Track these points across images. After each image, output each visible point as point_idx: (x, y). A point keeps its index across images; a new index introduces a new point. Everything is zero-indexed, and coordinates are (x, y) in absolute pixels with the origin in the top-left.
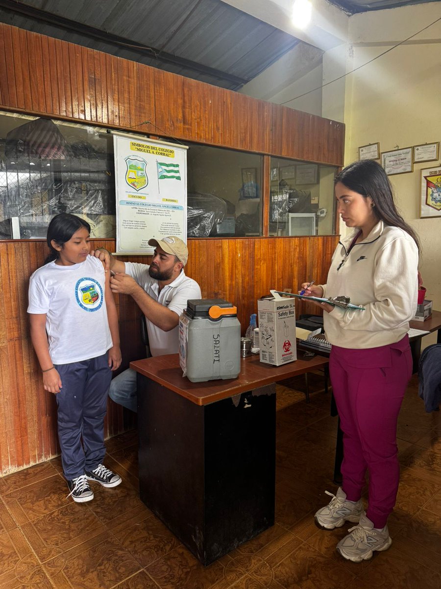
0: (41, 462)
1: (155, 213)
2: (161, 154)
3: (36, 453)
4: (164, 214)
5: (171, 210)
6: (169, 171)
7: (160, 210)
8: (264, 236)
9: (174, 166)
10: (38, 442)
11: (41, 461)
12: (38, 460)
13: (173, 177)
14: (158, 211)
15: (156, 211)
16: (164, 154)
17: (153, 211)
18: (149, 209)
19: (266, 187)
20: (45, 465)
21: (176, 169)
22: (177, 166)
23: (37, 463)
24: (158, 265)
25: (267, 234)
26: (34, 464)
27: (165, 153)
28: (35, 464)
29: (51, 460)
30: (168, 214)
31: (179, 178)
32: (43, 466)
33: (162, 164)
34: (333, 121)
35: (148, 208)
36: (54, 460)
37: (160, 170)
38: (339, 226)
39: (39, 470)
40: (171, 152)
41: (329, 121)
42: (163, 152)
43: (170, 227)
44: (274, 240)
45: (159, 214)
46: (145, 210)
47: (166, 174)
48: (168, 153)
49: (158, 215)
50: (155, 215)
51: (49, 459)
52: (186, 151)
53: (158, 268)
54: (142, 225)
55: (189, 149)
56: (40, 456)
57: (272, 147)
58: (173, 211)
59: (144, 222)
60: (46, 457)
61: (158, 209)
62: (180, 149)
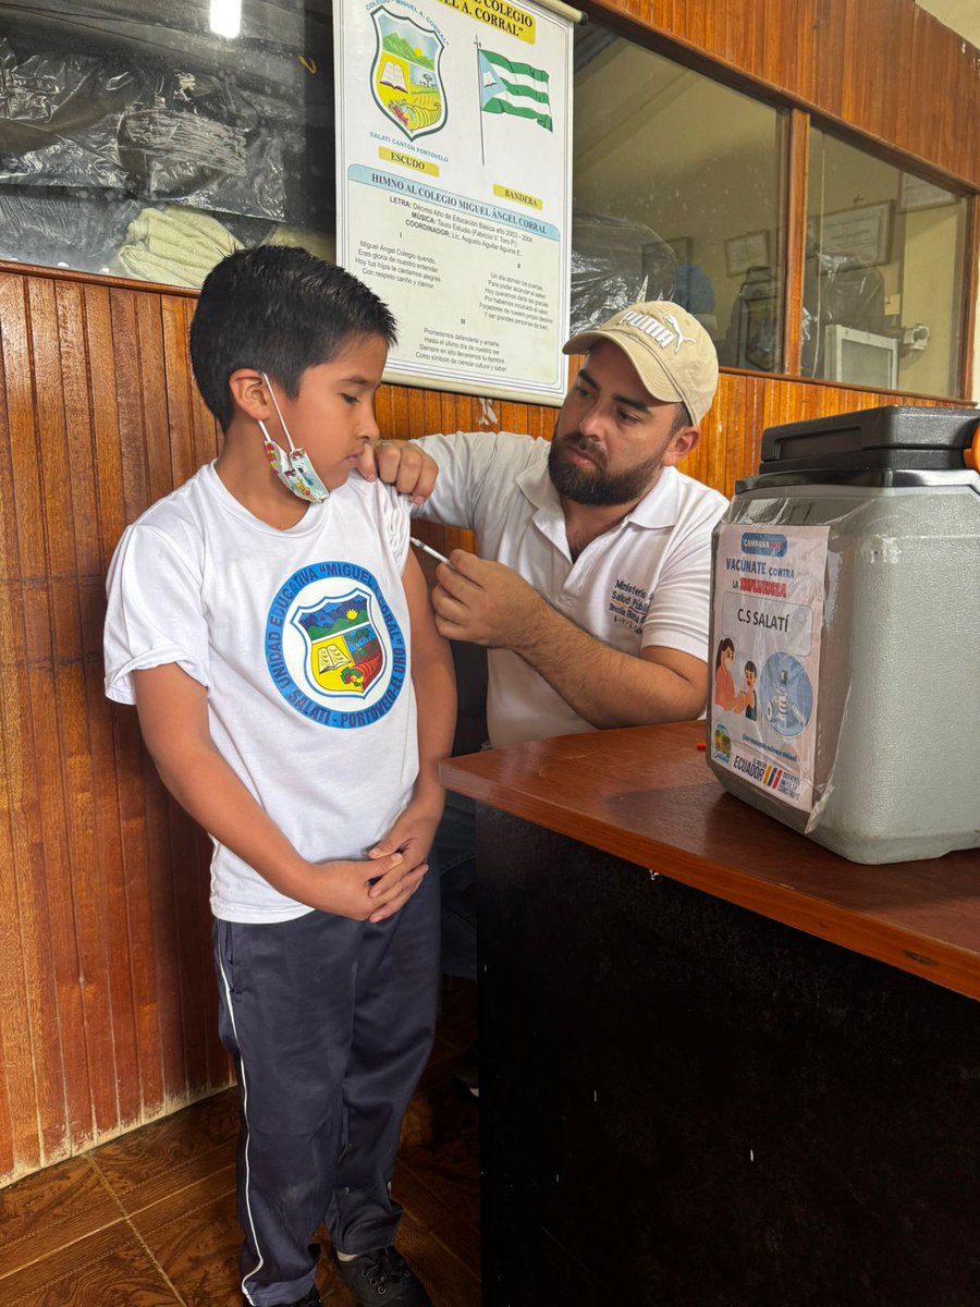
0: (60, 1159)
1: (467, 235)
2: (492, 19)
3: (39, 1126)
4: (498, 243)
5: (520, 233)
6: (517, 90)
7: (485, 227)
8: (787, 373)
9: (533, 75)
10: (46, 1084)
11: (57, 1157)
12: (47, 1152)
13: (527, 113)
14: (479, 230)
15: (471, 228)
16: (502, 23)
17: (463, 226)
18: (448, 217)
19: (796, 213)
20: (75, 1176)
21: (538, 86)
22: (543, 76)
23: (43, 1164)
24: (602, 445)
25: (795, 369)
26: (30, 1170)
27: (507, 20)
28: (35, 1169)
29: (98, 1148)
30: (512, 247)
31: (546, 122)
32: (63, 1176)
33: (494, 58)
34: (969, 46)
35: (444, 211)
36: (108, 1151)
37: (488, 78)
38: (971, 375)
39: (48, 1196)
40: (525, 20)
41: (959, 40)
42: (498, 14)
43: (517, 294)
44: (816, 390)
45: (481, 239)
46: (435, 217)
47: (504, 96)
48: (512, 22)
49: (476, 242)
50: (469, 241)
51: (88, 1146)
52: (571, 31)
53: (601, 459)
54: (423, 272)
55: (582, 23)
56: (54, 1138)
57: (817, 84)
58: (526, 238)
59: (431, 261)
60: (77, 1140)
61: (478, 220)
62: (554, 19)
